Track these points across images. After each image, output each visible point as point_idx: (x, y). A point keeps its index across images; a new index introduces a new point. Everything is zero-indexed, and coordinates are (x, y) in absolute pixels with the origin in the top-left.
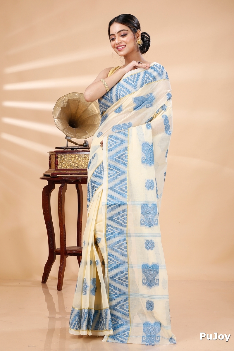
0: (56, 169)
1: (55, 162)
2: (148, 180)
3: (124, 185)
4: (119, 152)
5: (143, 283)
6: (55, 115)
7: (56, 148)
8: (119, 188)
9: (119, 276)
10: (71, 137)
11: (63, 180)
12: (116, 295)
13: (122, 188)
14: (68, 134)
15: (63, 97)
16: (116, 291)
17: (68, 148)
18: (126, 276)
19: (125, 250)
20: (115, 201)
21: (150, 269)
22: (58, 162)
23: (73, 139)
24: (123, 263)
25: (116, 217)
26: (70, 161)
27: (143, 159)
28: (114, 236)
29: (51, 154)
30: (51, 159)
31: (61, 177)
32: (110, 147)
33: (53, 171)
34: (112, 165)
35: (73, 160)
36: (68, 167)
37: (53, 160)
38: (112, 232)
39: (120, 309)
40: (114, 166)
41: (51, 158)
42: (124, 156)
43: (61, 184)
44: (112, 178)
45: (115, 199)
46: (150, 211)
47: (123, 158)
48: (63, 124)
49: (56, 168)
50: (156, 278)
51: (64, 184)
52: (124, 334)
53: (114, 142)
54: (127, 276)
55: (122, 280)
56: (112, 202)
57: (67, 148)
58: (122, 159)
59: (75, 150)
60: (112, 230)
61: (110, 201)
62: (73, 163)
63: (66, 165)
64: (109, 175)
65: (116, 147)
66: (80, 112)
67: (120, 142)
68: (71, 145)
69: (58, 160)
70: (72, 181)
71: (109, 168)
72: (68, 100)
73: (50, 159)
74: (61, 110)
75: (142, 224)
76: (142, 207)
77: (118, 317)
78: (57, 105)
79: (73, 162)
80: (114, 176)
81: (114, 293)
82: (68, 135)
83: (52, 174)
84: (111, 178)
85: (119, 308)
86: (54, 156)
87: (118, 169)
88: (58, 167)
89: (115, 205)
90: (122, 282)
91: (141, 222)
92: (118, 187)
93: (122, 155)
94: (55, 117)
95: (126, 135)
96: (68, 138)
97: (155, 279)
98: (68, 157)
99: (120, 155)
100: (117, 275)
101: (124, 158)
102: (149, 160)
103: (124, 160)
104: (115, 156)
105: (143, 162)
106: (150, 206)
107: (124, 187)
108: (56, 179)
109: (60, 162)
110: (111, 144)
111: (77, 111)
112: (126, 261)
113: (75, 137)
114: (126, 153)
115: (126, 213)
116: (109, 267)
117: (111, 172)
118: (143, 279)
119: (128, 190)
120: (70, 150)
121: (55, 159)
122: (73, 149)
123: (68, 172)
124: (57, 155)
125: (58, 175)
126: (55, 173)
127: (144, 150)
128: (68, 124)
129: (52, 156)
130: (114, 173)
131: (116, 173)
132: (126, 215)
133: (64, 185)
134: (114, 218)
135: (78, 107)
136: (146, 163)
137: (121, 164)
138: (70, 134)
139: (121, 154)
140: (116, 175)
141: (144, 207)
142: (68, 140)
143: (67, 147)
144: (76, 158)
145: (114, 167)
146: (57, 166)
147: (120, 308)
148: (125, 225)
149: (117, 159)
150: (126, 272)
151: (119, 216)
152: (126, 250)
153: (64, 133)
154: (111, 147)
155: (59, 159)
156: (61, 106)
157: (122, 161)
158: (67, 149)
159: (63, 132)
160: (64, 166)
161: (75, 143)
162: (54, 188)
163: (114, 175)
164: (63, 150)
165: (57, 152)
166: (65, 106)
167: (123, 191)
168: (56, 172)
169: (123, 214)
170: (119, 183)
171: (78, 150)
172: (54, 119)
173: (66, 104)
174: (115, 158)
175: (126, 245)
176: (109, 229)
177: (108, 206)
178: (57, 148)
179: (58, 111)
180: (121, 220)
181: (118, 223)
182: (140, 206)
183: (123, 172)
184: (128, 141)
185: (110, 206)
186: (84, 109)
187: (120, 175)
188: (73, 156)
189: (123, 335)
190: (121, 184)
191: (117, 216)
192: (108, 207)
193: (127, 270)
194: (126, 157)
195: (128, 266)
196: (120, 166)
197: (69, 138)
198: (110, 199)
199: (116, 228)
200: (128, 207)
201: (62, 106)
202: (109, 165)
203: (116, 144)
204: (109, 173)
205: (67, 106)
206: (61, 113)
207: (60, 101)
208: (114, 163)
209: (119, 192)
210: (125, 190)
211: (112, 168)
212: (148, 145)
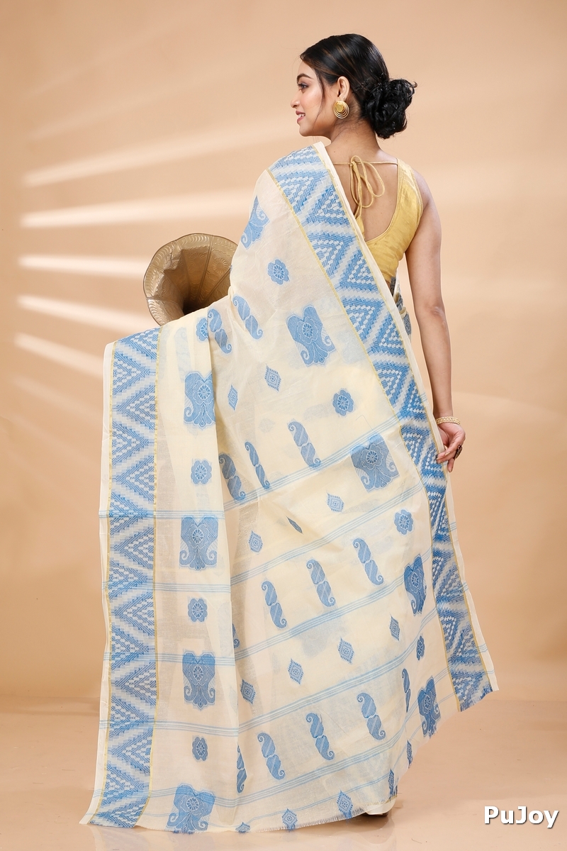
2: (197, 462)
3: (146, 472)
5: (187, 698)
6: (150, 290)
8: (137, 479)
9: (135, 679)
12: (129, 723)
13: (143, 478)
15: (169, 244)
16: (129, 713)
18: (151, 679)
19: (149, 619)
20: (127, 508)
21: (197, 665)
24: (144, 650)
25: (130, 545)
27: (187, 413)
28: (127, 588)
32: (119, 384)
34: (121, 425)
38: (122, 578)
39: (132, 756)
40: (126, 428)
42: (148, 405)
44: (121, 454)
45: (128, 503)
46: (197, 534)
47: (146, 410)
48: (168, 313)
50: (210, 685)
52: (131, 810)
53: (126, 373)
54: (154, 679)
55: (143, 688)
56: (121, 510)
58: (142, 411)
60: (121, 574)
61: (116, 507)
64: (115, 449)
65: (130, 384)
66: (212, 281)
67: (140, 372)
71: (115, 430)
72: (182, 251)
74: (164, 278)
75: (182, 563)
76: (183, 522)
77: (125, 773)
78: (153, 265)
80: (124, 451)
81: (124, 718)
84: (118, 454)
85: (129, 754)
87: (135, 435)
89: (127, 519)
90: (141, 692)
91: (181, 558)
92: (133, 475)
93: (142, 403)
94: (148, 295)
97: (209, 689)
100: (130, 677)
101: (148, 410)
102: (201, 413)
103: (147, 414)
105: (188, 420)
106: (198, 521)
107: (147, 476)
110: (121, 376)
111: (203, 280)
112: (152, 644)
114: (152, 398)
115: (152, 536)
116: (113, 657)
117: (118, 441)
118: (186, 688)
119: (156, 484)
127: (189, 392)
130: (126, 443)
131: (130, 443)
132: (152, 540)
134: (126, 548)
135: (206, 271)
136: (193, 422)
137: (141, 423)
139: (141, 399)
140: (129, 448)
141: (187, 522)
145: (125, 429)
147: (133, 754)
148: (150, 562)
149: (132, 410)
150: (152, 671)
151: (137, 543)
152: (152, 619)
154: (121, 384)
156: (165, 268)
157: (144, 415)
163: (125, 447)
166: (175, 267)
167: (146, 484)
169: (145, 538)
170: (137, 467)
172: (148, 298)
173: (176, 262)
175: (151, 609)
176: (116, 572)
177: (113, 519)
179: (156, 279)
180: (141, 552)
181: (135, 559)
182: (180, 522)
183: (144, 443)
184: (157, 370)
185: (117, 520)
187: (138, 449)
189: (129, 813)
190: (141, 470)
191: (132, 543)
192: (112, 523)
193: (153, 665)
194: (153, 407)
195: (157, 658)
196: (140, 429)
198: (116, 504)
199: (131, 571)
200: (155, 523)
201: (166, 266)
202: (115, 425)
203: (130, 378)
204: (114, 443)
205: (178, 267)
206: (162, 286)
207: (162, 255)
208: (126, 421)
209: (137, 487)
210: (150, 484)
211: (121, 433)
212: (200, 378)
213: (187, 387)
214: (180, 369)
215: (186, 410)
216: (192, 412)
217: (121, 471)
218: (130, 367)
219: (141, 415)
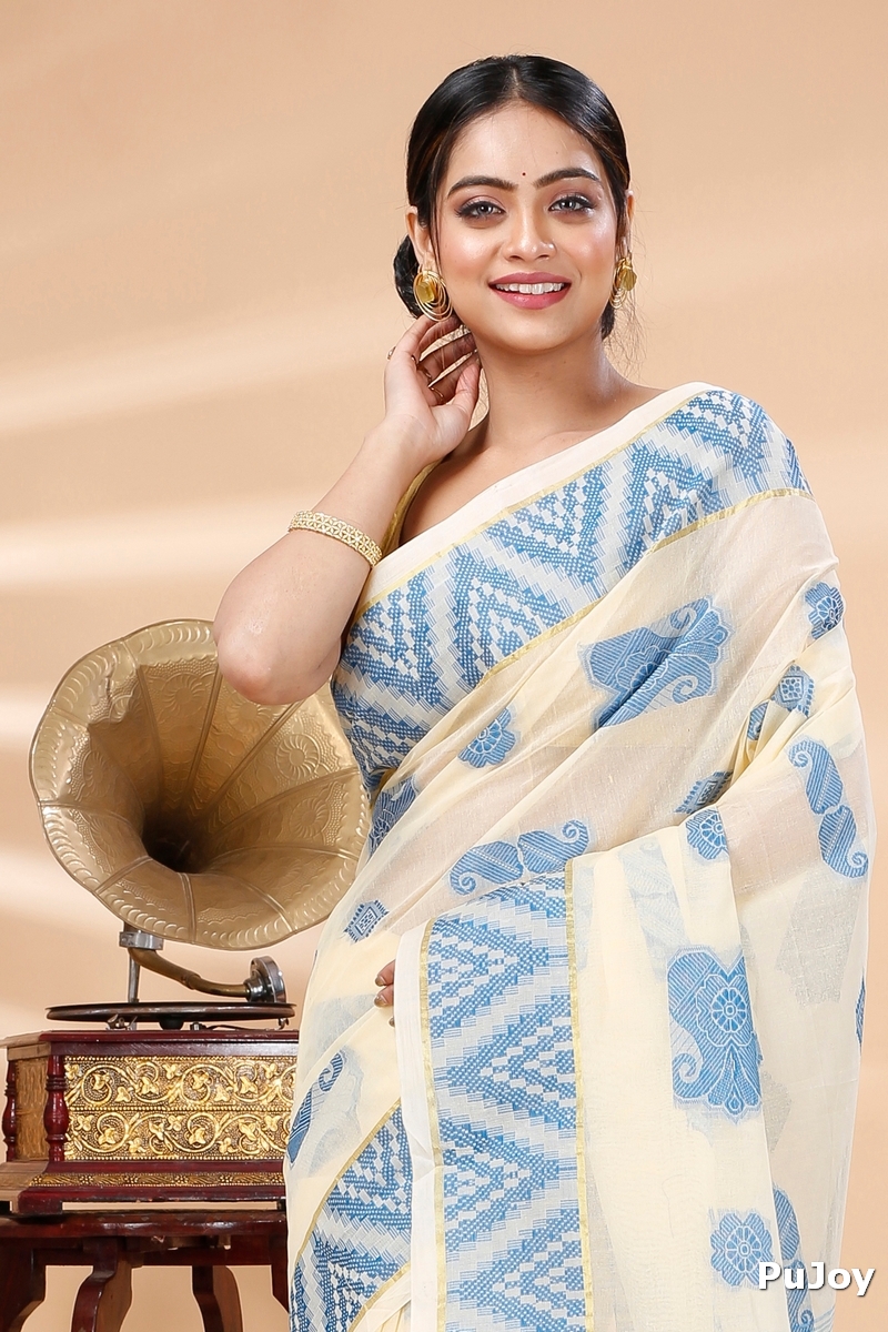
0: (57, 1163)
1: (48, 1110)
2: (729, 1219)
3: (556, 1260)
4: (513, 1034)
6: (49, 781)
7: (53, 1009)
8: (527, 1284)
10: (160, 937)
11: (105, 1238)
13: (545, 1281)
14: (138, 917)
15: (102, 651)
17: (142, 1010)
22: (65, 1111)
23: (174, 952)
26: (153, 1107)
27: (683, 1072)
29: (18, 1054)
30: (22, 1094)
31: (86, 1215)
32: (446, 1002)
33: (34, 1176)
34: (468, 1127)
35: (171, 1095)
36: (137, 1150)
37: (35, 1100)
40: (484, 1134)
41: (21, 1083)
42: (551, 1055)
43: (87, 1271)
44: (472, 1215)
47: (545, 1072)
48: (101, 846)
49: (51, 1154)
51: (112, 1267)
53: (471, 967)
57: (133, 1010)
58: (533, 1077)
59: (186, 1026)
62: (176, 1122)
63: (122, 1131)
64: (453, 1201)
65: (484, 998)
66: (224, 756)
67: (515, 960)
68: (157, 989)
69: (70, 1099)
70: (168, 1243)
71: (451, 1145)
72: (140, 670)
73: (12, 1092)
74: (90, 746)
78: (58, 710)
79: (177, 1113)
80: (483, 1206)
82: (136, 924)
83: (27, 1198)
84: (463, 1215)
86: (41, 1068)
87: (514, 1152)
88: (68, 1146)
92: (515, 1276)
93: (531, 1053)
94: (44, 796)
95: (556, 910)
96: (137, 941)
98: (138, 1075)
99: (519, 1051)
101: (552, 1070)
102: (727, 1073)
103: (550, 1084)
104: (485, 1062)
105: (685, 1092)
108: (50, 1232)
109: (86, 1113)
110: (453, 978)
111: (200, 750)
113: (191, 935)
114: (563, 1034)
117: (462, 1176)
119: (590, 1294)
120: (156, 1026)
121: (50, 1089)
122: (171, 1018)
123: (137, 1180)
124: (62, 1063)
125: (67, 1206)
126: (45, 1190)
127: (684, 1006)
128: (136, 844)
129: (23, 1067)
130: (487, 1180)
131: (498, 1178)
133: (107, 1275)
135: (208, 726)
136: (705, 1097)
137: (532, 1114)
138: (152, 912)
139: (526, 1041)
140: (497, 1195)
142: (141, 954)
143: (135, 1003)
144: (199, 1081)
145: (481, 1140)
146: (61, 1143)
149: (497, 1078)
153: (109, 906)
154: (455, 1002)
155: (76, 1090)
156: (90, 718)
157: (539, 1089)
158: (128, 1018)
159: (103, 901)
160: (108, 1138)
161: (191, 981)
162: (36, 1293)
163: (483, 1193)
164: (102, 1026)
165: (58, 1045)
166: (120, 715)
167: (556, 1299)
168: (51, 1181)
170: (525, 1250)
171: (208, 1024)
172: (41, 804)
173: (122, 702)
174: (486, 1072)
178: (58, 1013)
179: (64, 749)
183: (547, 1171)
184: (571, 947)
186: (250, 736)
187: (525, 1193)
188: (171, 1070)
190: (538, 1257)
194: (565, 1062)
196: (527, 1132)
197: (144, 940)
201: (93, 712)
202: (447, 1129)
203: (485, 980)
204: (450, 1185)
205: (128, 716)
206: (85, 768)
207: (82, 681)
208: (481, 1113)
209: (529, 1310)
210: (571, 1295)
211: (469, 1151)
212: (714, 968)
213: (675, 992)
214: (650, 940)
215: (677, 1062)
216: (699, 1068)
217: (474, 1267)
218: (484, 949)
219: (531, 1090)
